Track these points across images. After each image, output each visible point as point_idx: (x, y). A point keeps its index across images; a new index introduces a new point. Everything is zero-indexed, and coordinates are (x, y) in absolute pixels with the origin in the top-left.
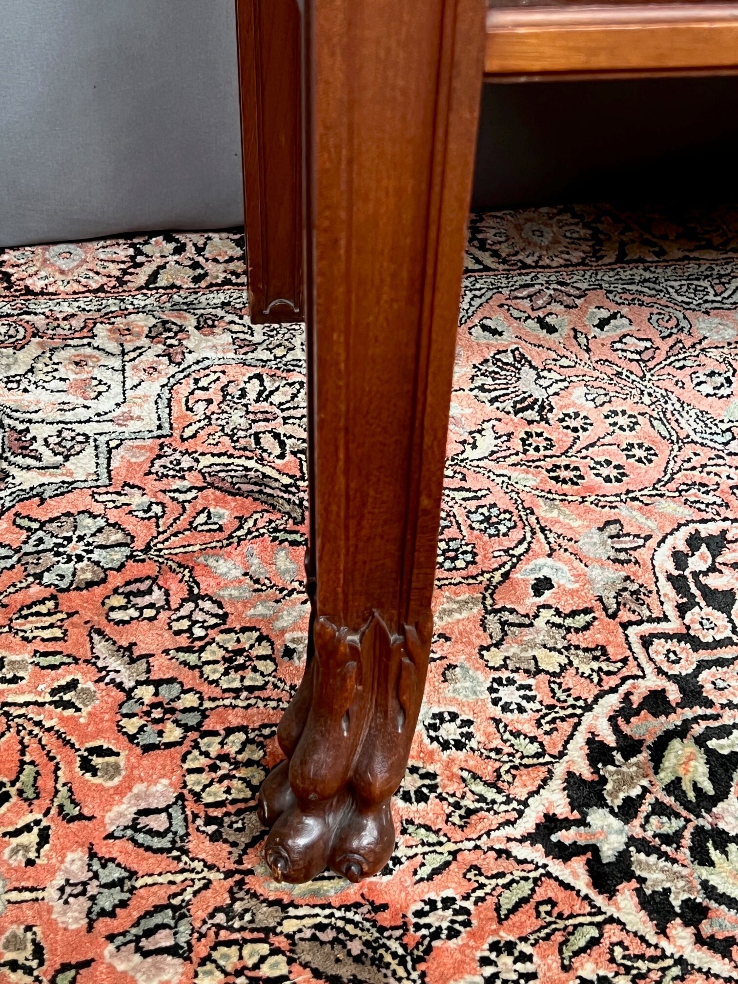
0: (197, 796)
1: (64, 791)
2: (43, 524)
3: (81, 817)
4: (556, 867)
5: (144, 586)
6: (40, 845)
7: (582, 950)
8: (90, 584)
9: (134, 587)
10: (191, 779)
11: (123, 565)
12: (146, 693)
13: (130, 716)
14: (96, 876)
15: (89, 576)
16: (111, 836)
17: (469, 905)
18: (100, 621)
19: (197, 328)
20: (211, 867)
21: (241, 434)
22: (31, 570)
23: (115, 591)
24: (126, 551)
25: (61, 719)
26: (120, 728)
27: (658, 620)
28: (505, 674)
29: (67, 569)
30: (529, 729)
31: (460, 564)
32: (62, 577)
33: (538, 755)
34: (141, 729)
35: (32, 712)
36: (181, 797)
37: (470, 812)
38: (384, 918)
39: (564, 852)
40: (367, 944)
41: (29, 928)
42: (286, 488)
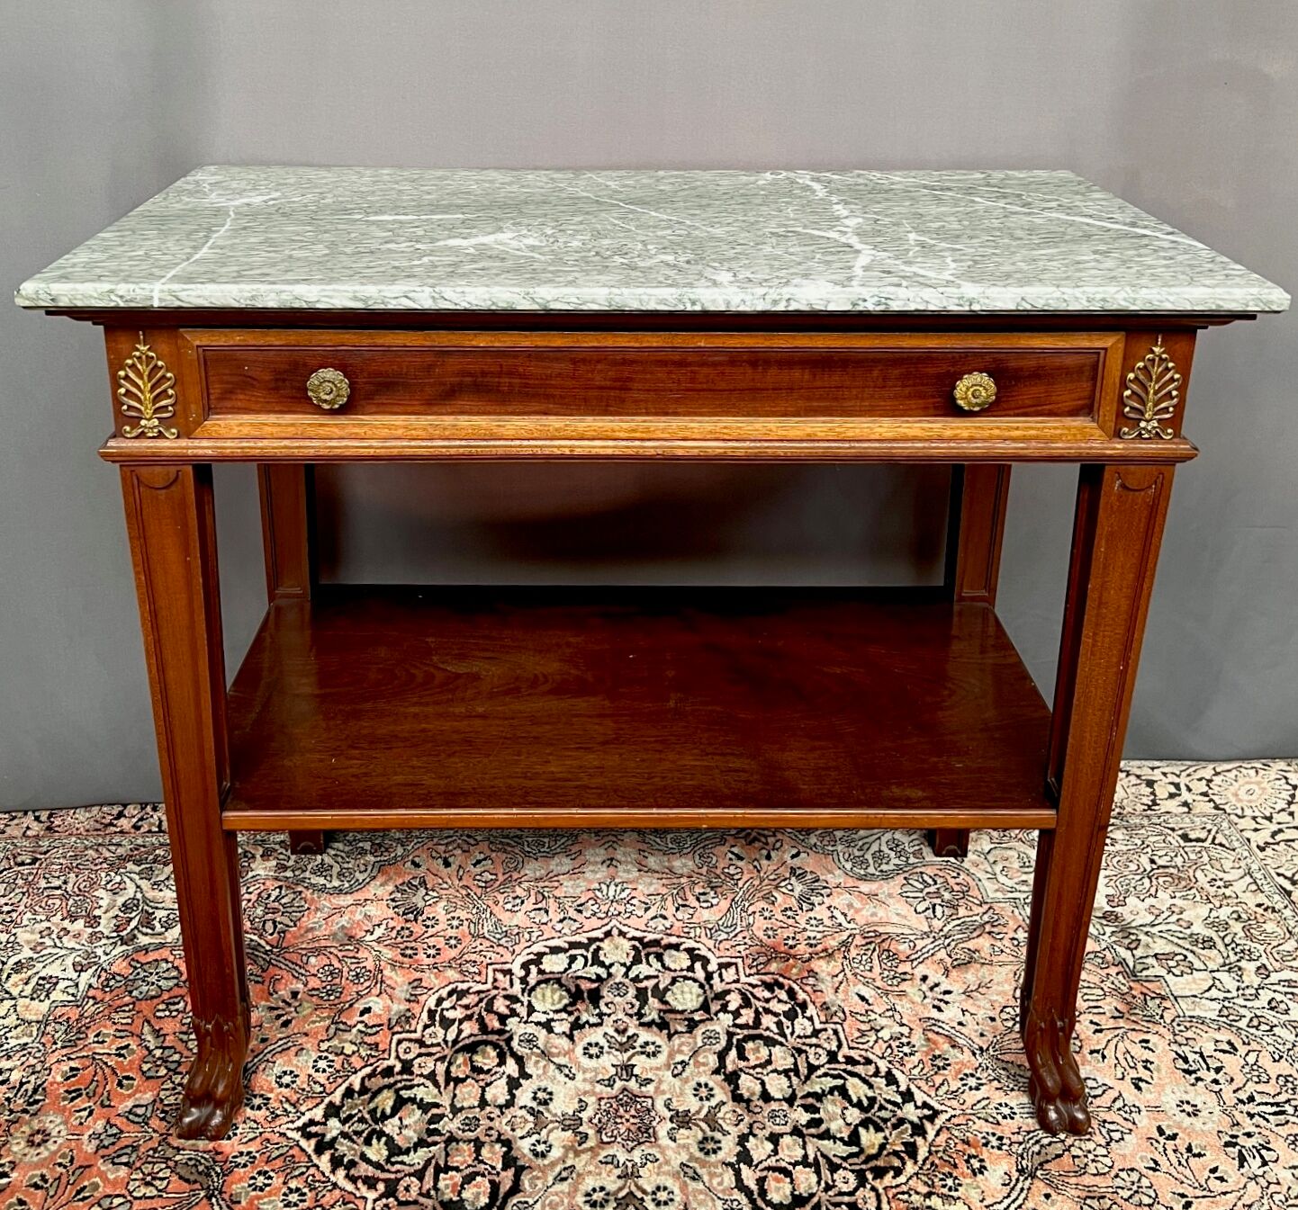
0: (162, 1100)
1: (106, 1094)
2: (142, 965)
3: (109, 1106)
4: (303, 1143)
5: (176, 1000)
6: (88, 1117)
7: (296, 1176)
8: (153, 997)
9: (171, 1001)
10: (162, 1093)
11: (171, 989)
12: (158, 1053)
13: (146, 1063)
14: (106, 1131)
15: (153, 993)
16: (119, 1115)
17: (257, 1155)
18: (150, 1016)
19: (262, 856)
20: (155, 1131)
21: (257, 920)
22: (129, 989)
23: (163, 1002)
24: (176, 981)
25: (117, 1062)
26: (141, 1067)
27: (411, 1032)
28: (325, 1054)
29: (145, 988)
30: (323, 1081)
31: (332, 998)
32: (141, 993)
33: (321, 1093)
34: (149, 1069)
35: (105, 1058)
36: (155, 1101)
37: (277, 1116)
38: (219, 1158)
39: (308, 1136)
40: (206, 1167)
41: (71, 1150)
42: (266, 952)
